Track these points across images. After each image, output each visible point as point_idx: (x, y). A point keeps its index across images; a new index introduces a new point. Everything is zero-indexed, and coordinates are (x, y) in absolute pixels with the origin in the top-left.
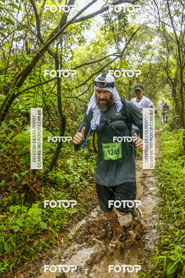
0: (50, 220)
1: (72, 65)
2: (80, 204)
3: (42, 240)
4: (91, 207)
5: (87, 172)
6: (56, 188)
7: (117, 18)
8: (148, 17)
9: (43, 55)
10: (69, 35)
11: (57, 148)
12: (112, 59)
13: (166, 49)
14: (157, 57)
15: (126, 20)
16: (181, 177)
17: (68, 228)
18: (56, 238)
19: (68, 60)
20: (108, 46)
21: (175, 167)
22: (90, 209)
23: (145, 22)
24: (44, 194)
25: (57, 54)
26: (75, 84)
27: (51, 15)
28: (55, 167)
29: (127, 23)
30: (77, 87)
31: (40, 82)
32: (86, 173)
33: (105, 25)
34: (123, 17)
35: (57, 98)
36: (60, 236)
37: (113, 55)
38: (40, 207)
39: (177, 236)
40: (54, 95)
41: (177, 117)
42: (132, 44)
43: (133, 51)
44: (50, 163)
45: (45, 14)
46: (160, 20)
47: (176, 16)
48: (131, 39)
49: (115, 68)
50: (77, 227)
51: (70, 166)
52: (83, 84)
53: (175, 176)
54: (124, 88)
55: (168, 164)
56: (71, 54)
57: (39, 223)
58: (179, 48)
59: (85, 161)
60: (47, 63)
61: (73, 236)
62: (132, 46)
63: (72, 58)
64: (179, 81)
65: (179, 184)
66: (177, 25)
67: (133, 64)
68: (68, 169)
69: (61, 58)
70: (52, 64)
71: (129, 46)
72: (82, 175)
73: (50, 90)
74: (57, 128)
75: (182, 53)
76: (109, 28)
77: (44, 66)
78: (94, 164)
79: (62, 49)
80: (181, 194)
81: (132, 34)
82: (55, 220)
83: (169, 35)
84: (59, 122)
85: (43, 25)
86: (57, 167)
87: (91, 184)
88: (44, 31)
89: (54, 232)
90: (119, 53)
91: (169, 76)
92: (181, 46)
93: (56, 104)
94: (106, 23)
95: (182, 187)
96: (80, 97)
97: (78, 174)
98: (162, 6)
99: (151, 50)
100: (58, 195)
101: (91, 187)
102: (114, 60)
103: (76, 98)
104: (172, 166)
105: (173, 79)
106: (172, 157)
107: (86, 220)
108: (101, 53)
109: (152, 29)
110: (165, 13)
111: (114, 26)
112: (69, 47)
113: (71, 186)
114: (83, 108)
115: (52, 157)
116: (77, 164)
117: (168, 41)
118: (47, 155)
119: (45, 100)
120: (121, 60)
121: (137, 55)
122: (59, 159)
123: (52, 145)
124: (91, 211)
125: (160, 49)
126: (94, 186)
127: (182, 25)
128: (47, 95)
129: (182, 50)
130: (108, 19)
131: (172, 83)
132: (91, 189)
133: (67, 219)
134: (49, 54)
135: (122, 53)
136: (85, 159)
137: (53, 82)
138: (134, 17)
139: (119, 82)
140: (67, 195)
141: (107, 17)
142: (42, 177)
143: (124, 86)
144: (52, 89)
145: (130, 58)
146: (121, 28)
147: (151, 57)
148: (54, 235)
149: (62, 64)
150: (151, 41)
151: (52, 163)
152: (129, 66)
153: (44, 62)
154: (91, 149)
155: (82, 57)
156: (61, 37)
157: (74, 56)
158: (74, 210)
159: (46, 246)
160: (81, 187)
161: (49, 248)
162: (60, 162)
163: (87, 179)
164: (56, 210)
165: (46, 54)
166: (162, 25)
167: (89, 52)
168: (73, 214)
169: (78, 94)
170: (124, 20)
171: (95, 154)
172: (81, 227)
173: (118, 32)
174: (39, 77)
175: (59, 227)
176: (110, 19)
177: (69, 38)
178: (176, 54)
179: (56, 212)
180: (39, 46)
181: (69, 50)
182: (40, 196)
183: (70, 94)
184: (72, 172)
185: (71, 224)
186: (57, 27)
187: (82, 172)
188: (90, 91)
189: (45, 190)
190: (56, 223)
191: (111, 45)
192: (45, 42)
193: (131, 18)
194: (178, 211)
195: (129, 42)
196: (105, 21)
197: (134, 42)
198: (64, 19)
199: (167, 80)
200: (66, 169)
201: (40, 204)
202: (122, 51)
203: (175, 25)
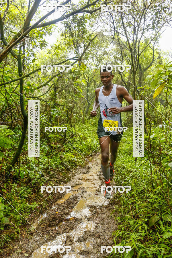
0: (12, 215)
1: (34, 67)
2: (41, 199)
3: (4, 236)
4: (52, 201)
5: (48, 167)
6: (18, 184)
7: (76, 25)
8: (104, 26)
9: (6, 56)
10: (31, 39)
11: (19, 146)
12: (71, 63)
13: (120, 55)
14: (113, 62)
15: (85, 28)
16: (135, 171)
17: (30, 222)
18: (18, 232)
19: (30, 62)
20: (68, 50)
21: (129, 161)
22: (51, 202)
23: (102, 31)
24: (6, 190)
25: (20, 56)
26: (37, 85)
27: (14, 19)
28: (17, 163)
29: (85, 30)
30: (38, 88)
31: (3, 83)
32: (47, 169)
33: (65, 31)
34: (82, 25)
35: (19, 98)
36: (22, 230)
37: (73, 59)
38: (2, 203)
39: (132, 225)
40: (16, 94)
41: (130, 116)
42: (89, 49)
43: (90, 56)
44: (12, 160)
45: (8, 18)
46: (114, 29)
47: (129, 27)
48: (89, 45)
49: (74, 71)
50: (39, 220)
51: (32, 162)
52: (45, 85)
53: (129, 170)
54: (82, 90)
55: (123, 159)
56: (33, 56)
57: (1, 218)
58: (132, 55)
59: (46, 157)
60: (10, 64)
61: (35, 230)
62: (90, 52)
63: (34, 60)
64: (132, 84)
65: (133, 177)
66: (129, 35)
67: (90, 68)
68: (30, 165)
69: (24, 60)
70: (15, 65)
71: (87, 51)
72: (43, 171)
73: (13, 90)
74: (19, 126)
75: (135, 60)
76: (69, 34)
77: (6, 67)
78: (54, 160)
79: (24, 51)
80: (135, 186)
81: (90, 40)
82: (17, 215)
83: (122, 43)
84: (21, 121)
85: (6, 29)
86: (19, 163)
87: (52, 179)
88: (7, 34)
89: (17, 227)
90: (78, 57)
91: (123, 79)
92: (133, 53)
93: (18, 103)
94: (66, 30)
95: (136, 180)
96: (41, 97)
97: (40, 170)
98: (116, 17)
99: (107, 55)
100: (20, 190)
101: (51, 182)
102: (73, 64)
103: (38, 98)
104: (126, 161)
105: (127, 82)
106: (126, 152)
107: (48, 213)
108: (61, 56)
109: (108, 37)
110: (119, 24)
111: (74, 33)
112: (31, 50)
113: (33, 181)
114: (44, 107)
115: (14, 154)
116: (39, 160)
117: (122, 48)
118: (9, 152)
119: (8, 99)
120: (80, 64)
121: (95, 59)
122: (21, 156)
123: (14, 143)
124: (52, 204)
125: (115, 55)
126: (54, 180)
127: (134, 35)
128: (9, 95)
129: (134, 56)
130: (68, 27)
131: (126, 86)
132: (52, 183)
133: (29, 214)
134: (12, 56)
135: (81, 58)
136: (46, 155)
137: (15, 83)
138: (92, 26)
139: (78, 84)
140: (29, 190)
141: (67, 24)
142: (4, 173)
143: (83, 88)
144: (15, 89)
145: (88, 62)
146: (80, 35)
147: (107, 62)
148: (16, 230)
149: (25, 66)
150: (107, 47)
151: (14, 159)
152: (87, 69)
153: (7, 64)
154: (52, 146)
155: (43, 60)
156: (24, 41)
157: (36, 58)
158: (35, 204)
159: (8, 241)
160: (43, 182)
161: (10, 243)
162: (22, 158)
163: (48, 174)
164: (18, 205)
165: (9, 56)
166: (117, 34)
167: (50, 55)
168: (35, 208)
169: (39, 94)
170: (82, 28)
171: (55, 151)
172: (42, 220)
173: (77, 38)
174: (2, 77)
175: (21, 221)
176: (70, 26)
177: (31, 42)
178: (130, 60)
179: (18, 207)
180: (2, 48)
181: (31, 53)
182: (3, 192)
183: (32, 95)
184: (34, 168)
185: (33, 218)
186: (20, 31)
187: (43, 167)
188: (50, 92)
189: (7, 186)
190: (18, 217)
191: (70, 49)
192: (8, 44)
193: (89, 26)
194: (133, 202)
195: (87, 48)
196: (65, 28)
197: (92, 48)
198: (27, 24)
199: (121, 82)
200: (28, 165)
201: (3, 200)
202: (80, 55)
203: (128, 35)
